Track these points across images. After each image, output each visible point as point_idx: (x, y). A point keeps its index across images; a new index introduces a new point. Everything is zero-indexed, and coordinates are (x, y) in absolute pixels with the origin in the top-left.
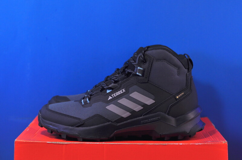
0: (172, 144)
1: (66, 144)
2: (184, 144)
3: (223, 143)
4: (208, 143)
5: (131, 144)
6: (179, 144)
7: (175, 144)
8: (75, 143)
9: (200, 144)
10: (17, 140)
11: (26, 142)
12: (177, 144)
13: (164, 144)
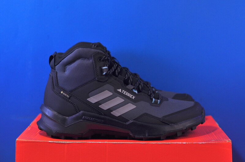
0: (175, 143)
1: (68, 143)
2: (187, 143)
3: (227, 142)
4: (211, 142)
5: (133, 143)
6: (183, 143)
7: (178, 143)
8: (77, 142)
10: (19, 140)
11: (27, 142)
12: (181, 143)
13: (168, 143)
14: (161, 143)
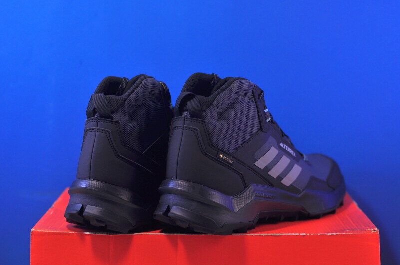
0: (289, 234)
2: (309, 234)
3: (373, 232)
4: (347, 232)
6: (301, 234)
7: (294, 234)
9: (335, 234)
10: (36, 230)
12: (298, 234)
13: (276, 234)
14: (266, 234)
